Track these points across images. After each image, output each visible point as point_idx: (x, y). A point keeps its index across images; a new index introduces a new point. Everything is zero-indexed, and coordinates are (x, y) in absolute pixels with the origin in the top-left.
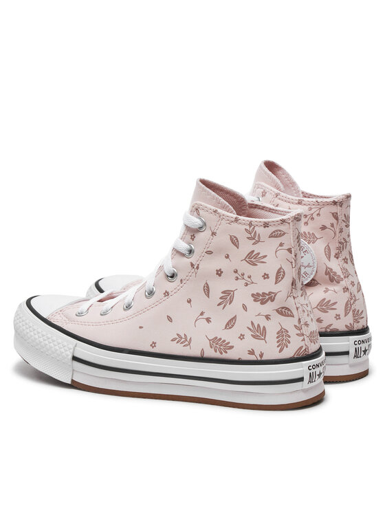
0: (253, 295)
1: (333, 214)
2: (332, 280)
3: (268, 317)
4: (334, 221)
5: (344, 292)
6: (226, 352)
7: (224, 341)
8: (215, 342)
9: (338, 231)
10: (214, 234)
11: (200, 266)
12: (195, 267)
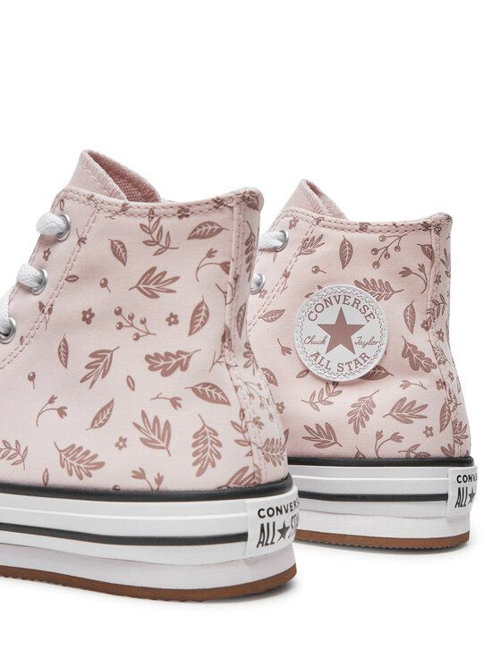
0: (148, 358)
1: (423, 247)
2: (415, 366)
3: (175, 402)
4: (426, 261)
5: (439, 388)
6: (89, 475)
7: (87, 452)
8: (71, 454)
9: (431, 279)
10: (82, 241)
11: (54, 307)
12: (46, 310)
